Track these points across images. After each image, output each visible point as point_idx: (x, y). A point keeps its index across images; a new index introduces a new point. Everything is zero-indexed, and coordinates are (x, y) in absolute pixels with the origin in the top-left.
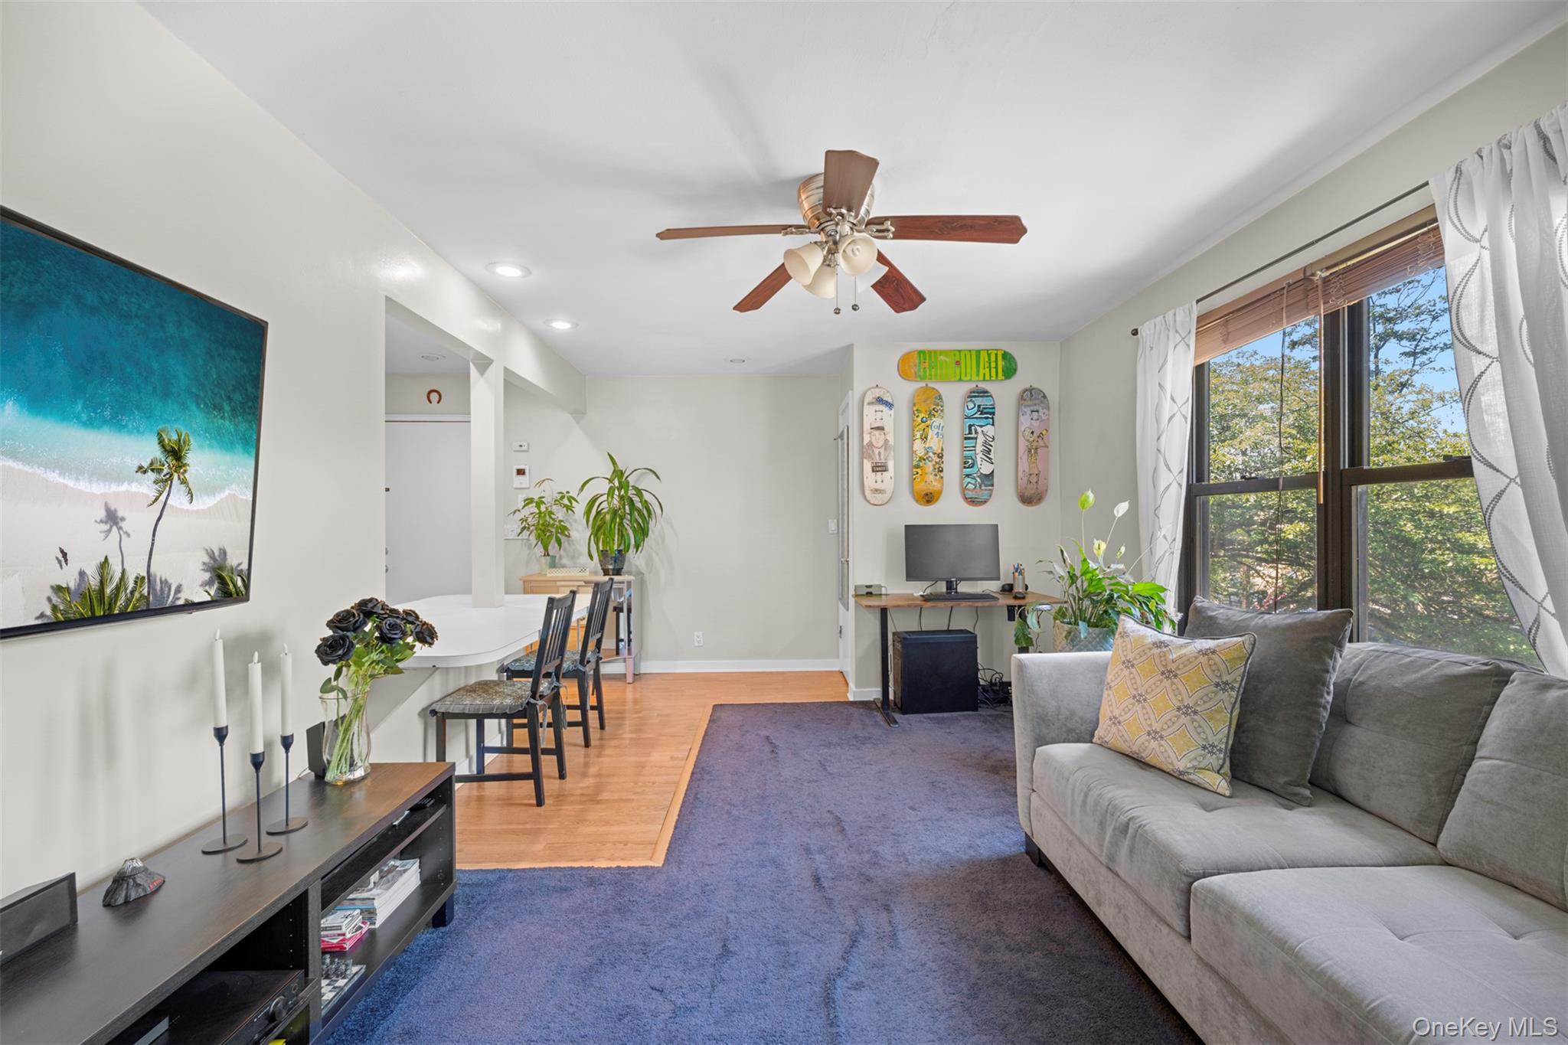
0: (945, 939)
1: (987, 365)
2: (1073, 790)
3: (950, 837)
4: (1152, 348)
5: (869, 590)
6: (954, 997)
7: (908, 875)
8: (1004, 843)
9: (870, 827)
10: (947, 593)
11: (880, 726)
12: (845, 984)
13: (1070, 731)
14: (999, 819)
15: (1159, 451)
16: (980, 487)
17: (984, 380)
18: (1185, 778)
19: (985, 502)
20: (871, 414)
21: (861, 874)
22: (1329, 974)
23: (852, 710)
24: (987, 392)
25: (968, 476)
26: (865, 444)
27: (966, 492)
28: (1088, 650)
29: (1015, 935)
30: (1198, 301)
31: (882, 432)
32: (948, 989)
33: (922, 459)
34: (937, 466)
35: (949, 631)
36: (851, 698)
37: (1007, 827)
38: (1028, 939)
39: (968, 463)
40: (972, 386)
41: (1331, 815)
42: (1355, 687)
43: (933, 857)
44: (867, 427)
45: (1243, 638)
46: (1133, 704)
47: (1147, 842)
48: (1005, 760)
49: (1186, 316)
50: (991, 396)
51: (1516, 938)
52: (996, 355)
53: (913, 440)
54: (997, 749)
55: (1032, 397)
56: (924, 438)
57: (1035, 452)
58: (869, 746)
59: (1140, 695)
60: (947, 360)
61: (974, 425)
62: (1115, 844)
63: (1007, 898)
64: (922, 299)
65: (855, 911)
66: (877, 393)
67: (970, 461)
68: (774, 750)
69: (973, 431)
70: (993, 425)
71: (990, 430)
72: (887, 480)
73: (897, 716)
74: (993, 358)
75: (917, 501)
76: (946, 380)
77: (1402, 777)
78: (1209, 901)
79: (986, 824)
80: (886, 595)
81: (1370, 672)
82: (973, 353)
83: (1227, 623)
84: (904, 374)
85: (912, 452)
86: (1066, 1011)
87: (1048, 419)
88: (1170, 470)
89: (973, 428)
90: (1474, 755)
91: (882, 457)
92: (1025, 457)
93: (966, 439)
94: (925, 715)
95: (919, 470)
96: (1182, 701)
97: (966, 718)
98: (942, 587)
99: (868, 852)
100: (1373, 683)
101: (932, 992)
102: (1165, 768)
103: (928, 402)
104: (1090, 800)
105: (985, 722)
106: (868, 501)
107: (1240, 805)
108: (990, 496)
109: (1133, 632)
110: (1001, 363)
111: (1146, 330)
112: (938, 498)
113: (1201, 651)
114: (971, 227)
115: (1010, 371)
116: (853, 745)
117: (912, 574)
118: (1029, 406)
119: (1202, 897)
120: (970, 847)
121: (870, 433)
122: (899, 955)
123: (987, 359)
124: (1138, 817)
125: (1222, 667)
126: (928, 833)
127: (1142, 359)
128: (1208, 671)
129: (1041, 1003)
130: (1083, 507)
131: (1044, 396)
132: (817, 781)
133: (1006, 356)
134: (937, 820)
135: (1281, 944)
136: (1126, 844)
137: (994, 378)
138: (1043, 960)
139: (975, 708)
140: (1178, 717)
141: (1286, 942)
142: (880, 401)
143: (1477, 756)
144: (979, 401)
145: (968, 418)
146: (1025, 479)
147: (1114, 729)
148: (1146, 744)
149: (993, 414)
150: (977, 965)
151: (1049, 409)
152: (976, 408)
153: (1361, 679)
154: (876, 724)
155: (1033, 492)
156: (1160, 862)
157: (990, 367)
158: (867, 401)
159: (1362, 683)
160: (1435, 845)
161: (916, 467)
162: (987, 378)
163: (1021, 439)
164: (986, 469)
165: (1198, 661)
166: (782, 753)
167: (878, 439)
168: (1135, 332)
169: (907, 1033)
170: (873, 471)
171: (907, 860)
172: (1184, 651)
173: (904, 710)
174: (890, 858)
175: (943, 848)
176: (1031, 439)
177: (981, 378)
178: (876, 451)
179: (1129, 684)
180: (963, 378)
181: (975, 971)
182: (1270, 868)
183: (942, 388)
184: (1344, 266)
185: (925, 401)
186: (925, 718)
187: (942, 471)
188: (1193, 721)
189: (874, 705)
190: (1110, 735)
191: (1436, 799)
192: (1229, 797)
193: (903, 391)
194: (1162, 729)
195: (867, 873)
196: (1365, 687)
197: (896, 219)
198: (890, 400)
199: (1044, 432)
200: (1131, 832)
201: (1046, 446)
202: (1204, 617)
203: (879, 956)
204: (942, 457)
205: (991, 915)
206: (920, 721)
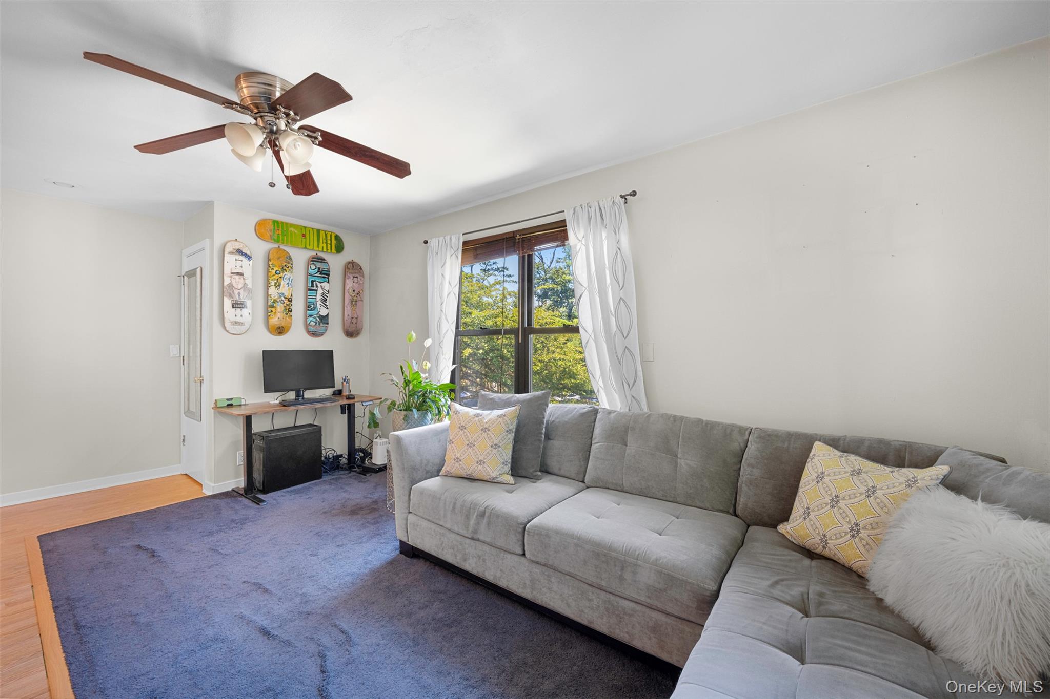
0: (383, 623)
1: (324, 241)
2: (445, 503)
3: (350, 563)
4: (437, 253)
5: (230, 402)
6: (406, 652)
7: (336, 598)
8: (387, 551)
9: (287, 580)
10: (296, 399)
11: (250, 507)
12: (335, 687)
13: (427, 472)
14: (374, 540)
15: (442, 311)
16: (319, 324)
17: (322, 251)
18: (495, 481)
19: (322, 334)
20: (232, 262)
21: (300, 613)
22: (592, 540)
23: (217, 501)
24: (324, 260)
25: (311, 316)
26: (225, 284)
27: (309, 327)
28: (413, 428)
29: (420, 600)
30: (463, 234)
31: (242, 277)
32: (401, 649)
33: (275, 301)
34: (288, 307)
35: (295, 427)
36: (209, 493)
37: (381, 543)
38: (427, 599)
39: (309, 307)
40: (314, 253)
41: (550, 481)
42: (551, 423)
43: (346, 579)
44: (227, 271)
45: (516, 407)
46: (468, 449)
47: (498, 516)
48: (357, 504)
49: (457, 241)
50: (327, 263)
51: (619, 505)
52: (331, 235)
53: (268, 286)
54: (348, 499)
55: (352, 268)
56: (278, 286)
57: (356, 304)
58: (250, 524)
59: (471, 443)
60: (296, 231)
61: (315, 281)
62: (478, 524)
63: (404, 582)
64: (317, 190)
65: (312, 639)
66: (237, 246)
67: (312, 306)
68: (153, 554)
69: (315, 285)
70: (328, 282)
71: (325, 285)
72: (245, 314)
73: (261, 496)
74: (329, 237)
75: (271, 333)
76: (296, 246)
77: (572, 457)
78: (536, 532)
79: (368, 546)
80: (245, 405)
81: (555, 416)
82: (315, 231)
83: (500, 401)
84: (260, 236)
85: (267, 296)
86: (464, 624)
87: (363, 283)
88: (448, 322)
89: (314, 283)
90: (591, 443)
91: (241, 296)
92: (349, 307)
93: (309, 290)
94: (284, 490)
95: (273, 309)
96: (493, 442)
97: (316, 485)
98: (291, 395)
99: (297, 595)
100: (558, 420)
101: (392, 657)
102: (485, 478)
103: (281, 259)
104: (458, 506)
105: (330, 484)
106: (227, 331)
107: (520, 487)
108: (326, 331)
109: (461, 410)
110: (334, 242)
111: (433, 243)
112: (288, 330)
113: (498, 416)
114: (378, 159)
115: (340, 248)
116: (235, 527)
117: (269, 388)
118: (352, 273)
119: (532, 531)
120: (366, 564)
121: (231, 277)
122: (360, 648)
123: (324, 237)
124: (490, 505)
125: (509, 422)
126: (333, 566)
127: (431, 260)
128: (503, 425)
129: (452, 627)
130: (410, 341)
131: (361, 269)
132: (217, 565)
133: (337, 237)
134: (335, 556)
135: (572, 536)
136: (485, 520)
137: (329, 251)
138: (441, 605)
139: (320, 477)
140: (492, 451)
141: (573, 535)
142: (240, 252)
143: (593, 443)
144: (319, 265)
145: (311, 275)
146: (349, 320)
147: (457, 465)
148: (476, 468)
149: (329, 275)
150: (409, 627)
151: (363, 277)
152: (317, 269)
153: (553, 420)
154: (246, 507)
155: (354, 329)
156: (507, 523)
157: (326, 243)
158: (228, 249)
159: (554, 421)
160: (583, 482)
161: (270, 307)
162: (325, 250)
163: (347, 294)
164: (323, 312)
165: (498, 421)
166: (165, 555)
167: (238, 282)
168: (426, 242)
169: (392, 688)
170: (233, 307)
171: (329, 589)
172: (490, 417)
173: (265, 491)
174: (316, 593)
175: (349, 571)
176: (353, 295)
177: (321, 250)
178: (236, 292)
179: (464, 439)
180: (308, 246)
181: (410, 631)
182: (547, 510)
183: (292, 252)
184: (529, 235)
185: (279, 258)
186: (284, 492)
187: (291, 311)
188: (498, 451)
189: (235, 494)
190: (454, 469)
191: (582, 463)
192: (514, 484)
193: (260, 248)
194: (485, 459)
195: (305, 610)
196: (555, 423)
197: (325, 134)
198: (248, 253)
199: (361, 291)
200: (487, 514)
201: (362, 301)
202: (487, 399)
203: (347, 657)
204: (291, 301)
205: (401, 596)
206: (282, 496)
